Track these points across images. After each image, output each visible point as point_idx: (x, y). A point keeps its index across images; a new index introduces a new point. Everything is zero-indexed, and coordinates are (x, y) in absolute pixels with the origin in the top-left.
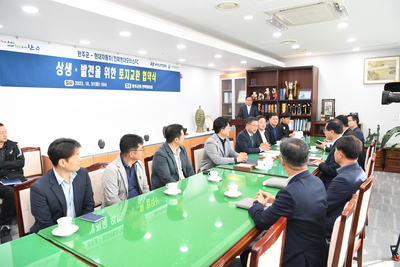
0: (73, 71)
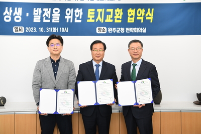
0: (23, 16)
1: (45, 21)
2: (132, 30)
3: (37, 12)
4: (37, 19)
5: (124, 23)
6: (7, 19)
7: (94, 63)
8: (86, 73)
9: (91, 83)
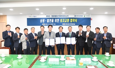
0: (45, 21)
1: (50, 22)
2: (71, 24)
3: (48, 20)
4: (48, 22)
5: (70, 22)
6: (41, 22)
7: (60, 33)
8: (58, 35)
9: (59, 38)
